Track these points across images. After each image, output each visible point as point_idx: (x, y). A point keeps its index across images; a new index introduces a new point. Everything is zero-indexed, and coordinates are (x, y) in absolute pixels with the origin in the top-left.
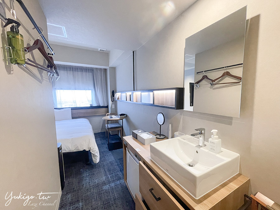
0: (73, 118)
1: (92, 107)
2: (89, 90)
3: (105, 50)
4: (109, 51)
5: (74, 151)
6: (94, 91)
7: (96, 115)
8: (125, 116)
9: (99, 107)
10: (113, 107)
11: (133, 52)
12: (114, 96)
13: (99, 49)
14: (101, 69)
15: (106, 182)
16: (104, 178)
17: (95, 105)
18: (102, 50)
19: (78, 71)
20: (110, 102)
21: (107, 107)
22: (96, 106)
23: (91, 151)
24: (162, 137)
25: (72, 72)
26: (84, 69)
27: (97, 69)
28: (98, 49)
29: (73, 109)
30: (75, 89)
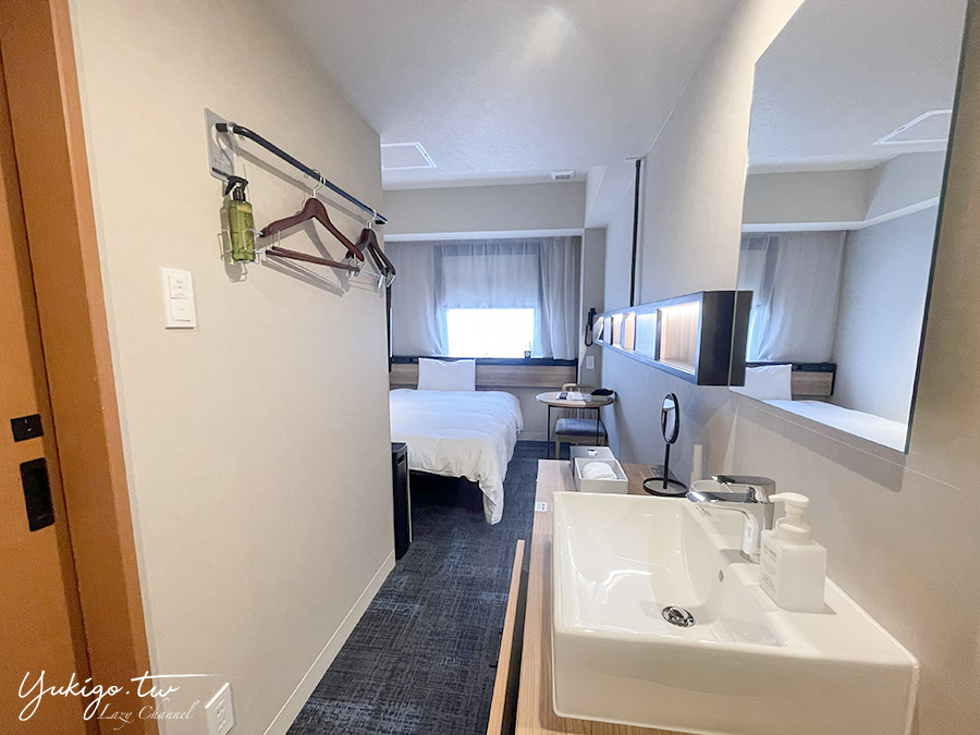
0: (478, 388)
1: (528, 361)
2: (525, 307)
3: (571, 173)
4: (586, 175)
5: (441, 473)
6: (539, 312)
7: (540, 385)
8: (613, 396)
9: (549, 362)
10: (590, 366)
11: (638, 163)
12: (591, 329)
13: (554, 175)
14: (563, 239)
15: (495, 583)
16: (495, 570)
17: (539, 354)
18: (563, 177)
19: (498, 254)
20: (582, 348)
21: (574, 363)
22: (542, 357)
23: (480, 486)
24: (671, 489)
25: (483, 256)
26: (514, 244)
27: (550, 239)
28: (550, 177)
29: (480, 362)
30: (490, 307)
